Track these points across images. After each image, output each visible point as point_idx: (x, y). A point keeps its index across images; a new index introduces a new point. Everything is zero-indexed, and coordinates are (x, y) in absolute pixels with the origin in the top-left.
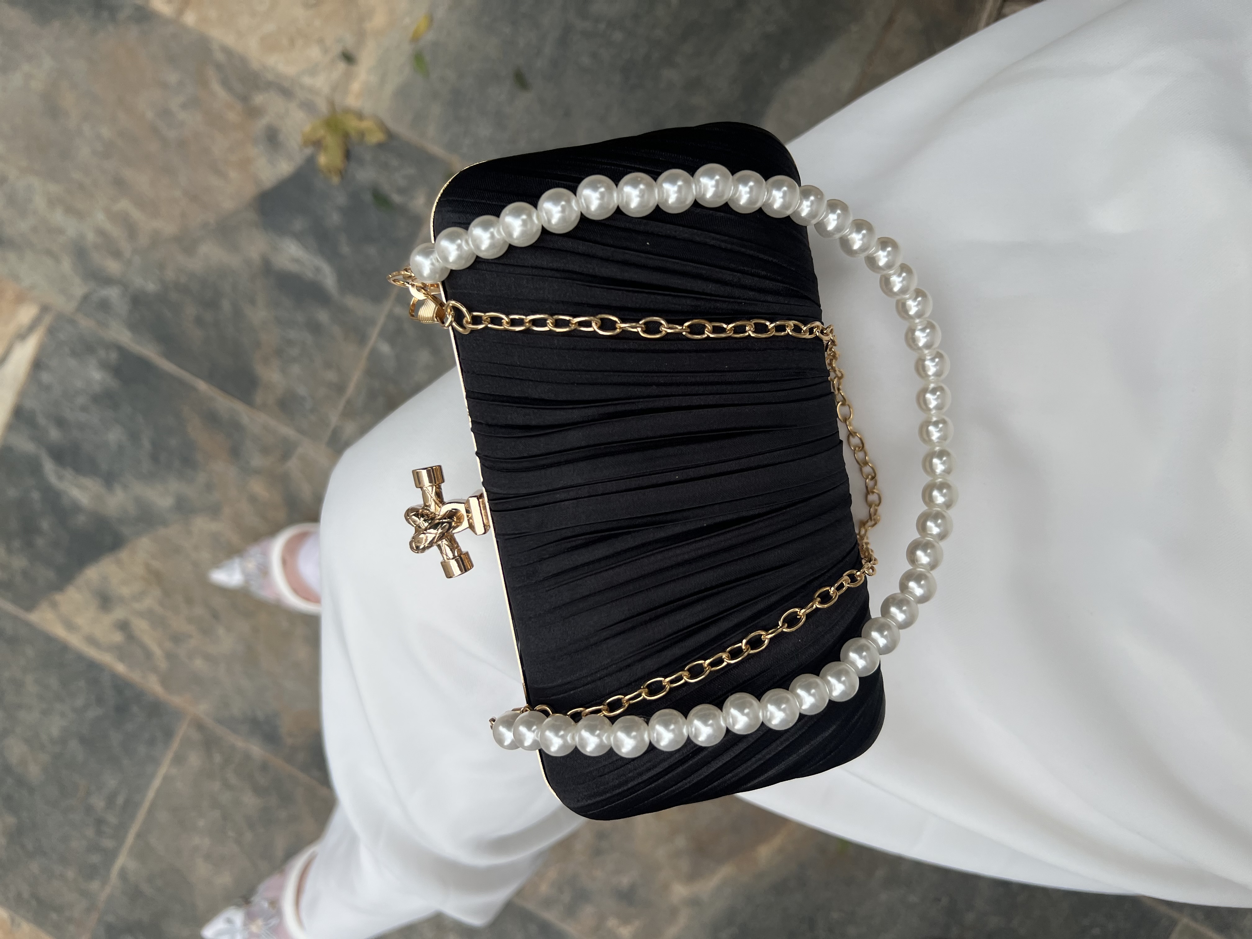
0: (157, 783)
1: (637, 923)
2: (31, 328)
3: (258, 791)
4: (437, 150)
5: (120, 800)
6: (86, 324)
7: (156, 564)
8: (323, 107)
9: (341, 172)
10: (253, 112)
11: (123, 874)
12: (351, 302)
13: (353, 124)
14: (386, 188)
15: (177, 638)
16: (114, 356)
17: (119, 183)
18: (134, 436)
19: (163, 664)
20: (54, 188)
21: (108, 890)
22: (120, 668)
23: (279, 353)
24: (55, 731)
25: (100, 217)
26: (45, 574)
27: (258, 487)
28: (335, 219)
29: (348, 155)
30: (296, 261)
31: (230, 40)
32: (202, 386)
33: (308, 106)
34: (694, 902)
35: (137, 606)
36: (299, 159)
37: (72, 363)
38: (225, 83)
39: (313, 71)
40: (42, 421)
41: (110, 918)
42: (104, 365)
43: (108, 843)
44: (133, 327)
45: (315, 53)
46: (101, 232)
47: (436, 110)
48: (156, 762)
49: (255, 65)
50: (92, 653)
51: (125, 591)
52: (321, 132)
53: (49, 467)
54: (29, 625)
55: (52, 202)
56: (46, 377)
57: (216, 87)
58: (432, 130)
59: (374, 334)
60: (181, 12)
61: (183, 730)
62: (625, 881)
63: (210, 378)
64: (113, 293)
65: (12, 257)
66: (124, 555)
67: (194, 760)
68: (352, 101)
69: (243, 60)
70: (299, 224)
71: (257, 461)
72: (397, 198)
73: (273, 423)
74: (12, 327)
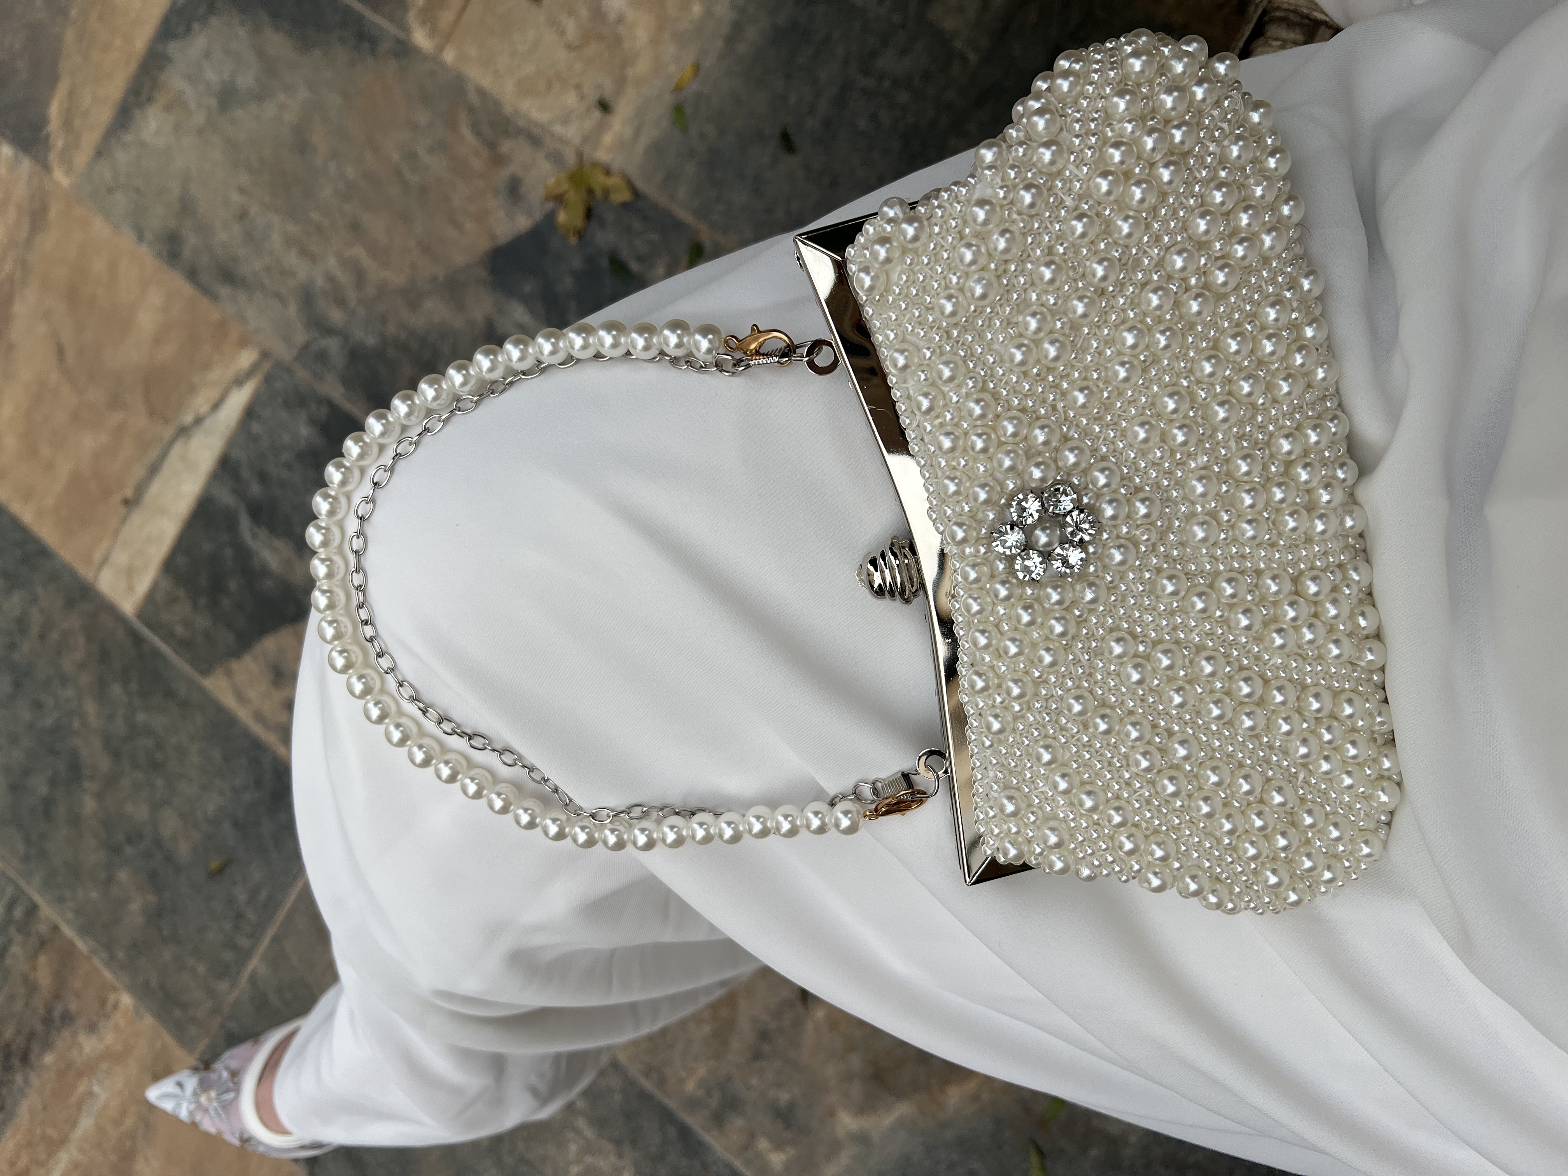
1: (791, 1152)
2: (250, 374)
4: (684, 215)
5: (263, 896)
6: (302, 374)
8: (571, 159)
9: (579, 232)
10: (498, 160)
13: (599, 180)
14: (625, 254)
16: (324, 411)
17: (355, 227)
20: (292, 228)
21: (236, 993)
24: (210, 809)
25: (332, 262)
26: (226, 638)
28: (567, 283)
29: (589, 214)
31: (486, 81)
33: (556, 158)
34: (862, 1139)
36: (538, 215)
37: (283, 414)
38: (475, 128)
39: (566, 119)
40: (246, 474)
42: (312, 421)
43: (244, 942)
44: (347, 382)
45: (571, 99)
46: (331, 279)
47: (690, 169)
49: (508, 110)
50: (257, 730)
52: (565, 186)
53: (245, 523)
54: (202, 691)
55: (289, 242)
56: (256, 428)
57: (465, 131)
58: (682, 192)
60: (441, 48)
62: (784, 1097)
64: (333, 345)
65: (242, 297)
68: (602, 155)
69: (497, 104)
70: (529, 287)
72: (635, 266)
74: (232, 371)
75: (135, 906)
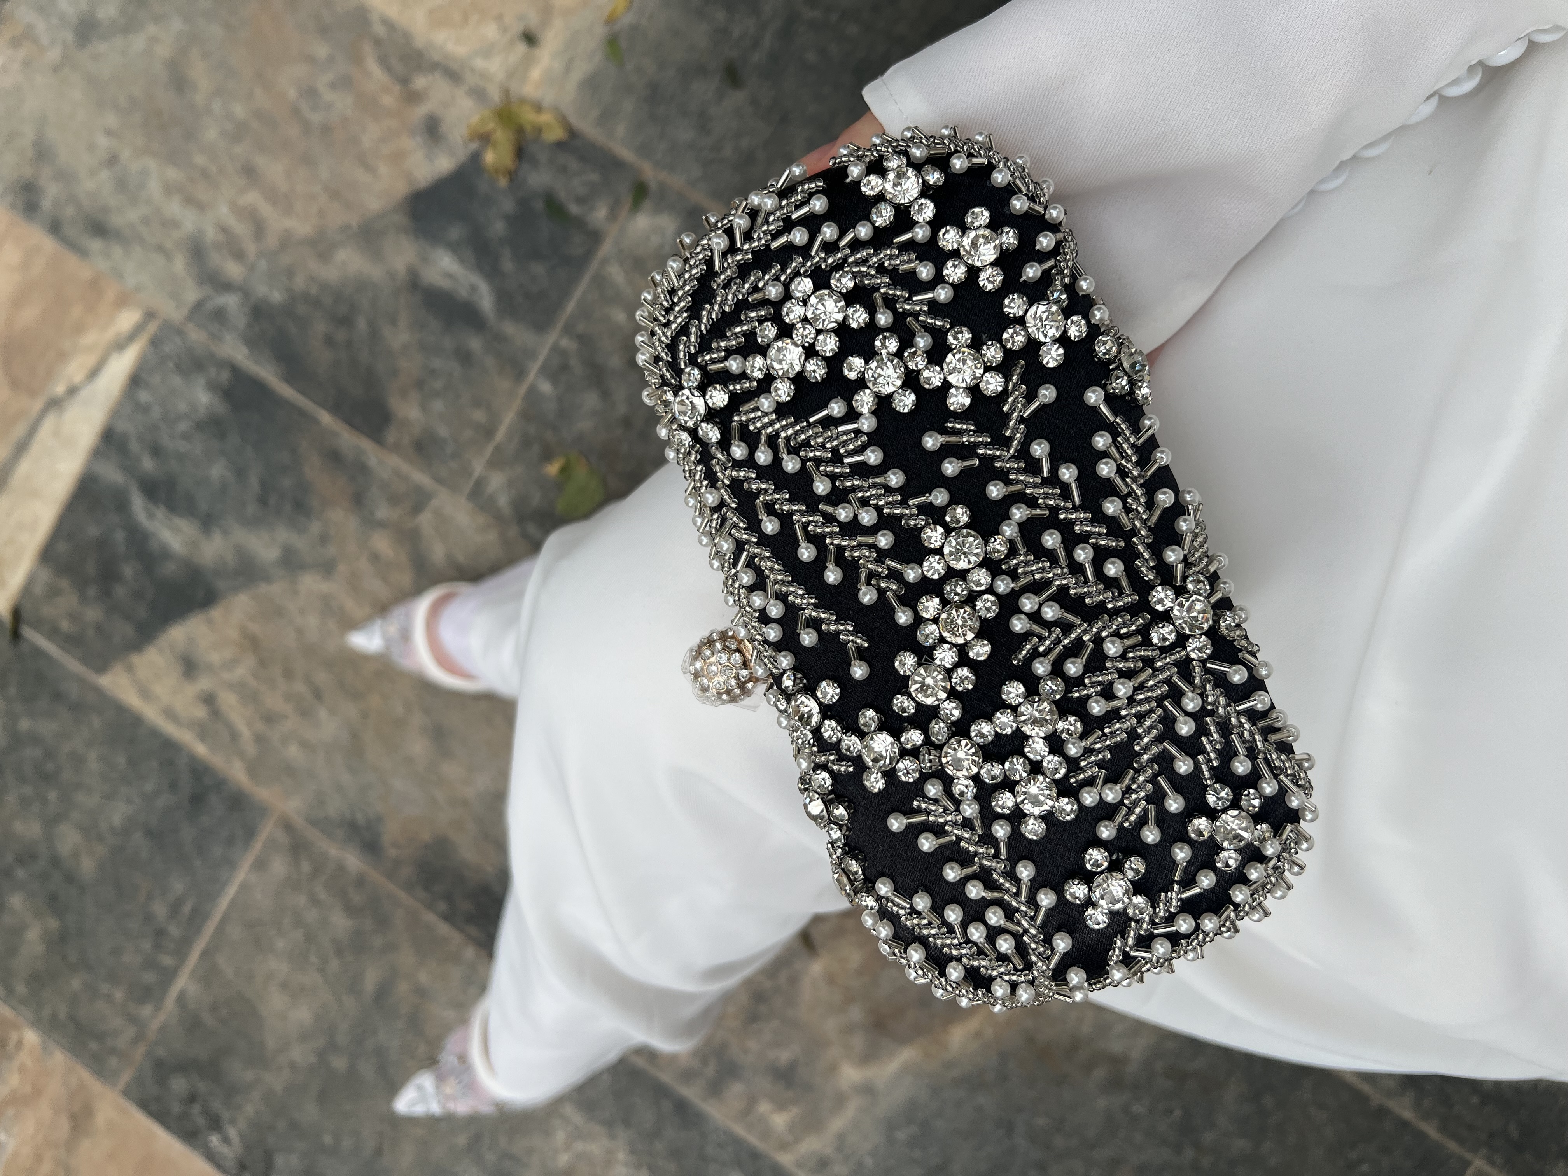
0: (231, 891)
1: (795, 1111)
2: (132, 337)
3: (350, 910)
4: (626, 154)
5: (187, 908)
6: (196, 336)
7: (255, 628)
8: (495, 95)
9: (510, 173)
10: (413, 97)
11: (181, 999)
12: (510, 328)
13: (529, 117)
14: (562, 195)
15: (270, 719)
16: (225, 376)
17: (249, 172)
18: (241, 473)
19: (251, 749)
20: (173, 174)
21: (161, 1018)
22: (201, 750)
23: (420, 384)
24: (117, 820)
25: (223, 211)
26: (124, 630)
27: (382, 543)
28: (498, 228)
29: (520, 153)
30: (450, 276)
31: (393, 12)
32: (326, 418)
33: (478, 94)
34: (867, 1090)
35: (226, 676)
36: (462, 154)
37: (177, 381)
38: (383, 61)
39: (487, 52)
40: (134, 446)
41: (161, 1052)
42: (212, 386)
43: (167, 960)
44: (251, 342)
45: (491, 31)
46: (224, 230)
47: (628, 106)
48: (231, 865)
49: (419, 42)
50: (170, 729)
51: (215, 657)
52: (491, 125)
53: (138, 503)
54: (98, 691)
55: (169, 189)
56: (144, 396)
57: (373, 66)
58: (621, 130)
59: (534, 368)
61: (268, 830)
62: (784, 1056)
63: (336, 409)
64: (231, 301)
65: (117, 251)
66: (216, 613)
67: (279, 867)
68: (531, 90)
69: (407, 37)
70: (456, 232)
71: (383, 512)
72: (574, 209)
73: (405, 468)
74: (110, 334)
75: (33, 935)
